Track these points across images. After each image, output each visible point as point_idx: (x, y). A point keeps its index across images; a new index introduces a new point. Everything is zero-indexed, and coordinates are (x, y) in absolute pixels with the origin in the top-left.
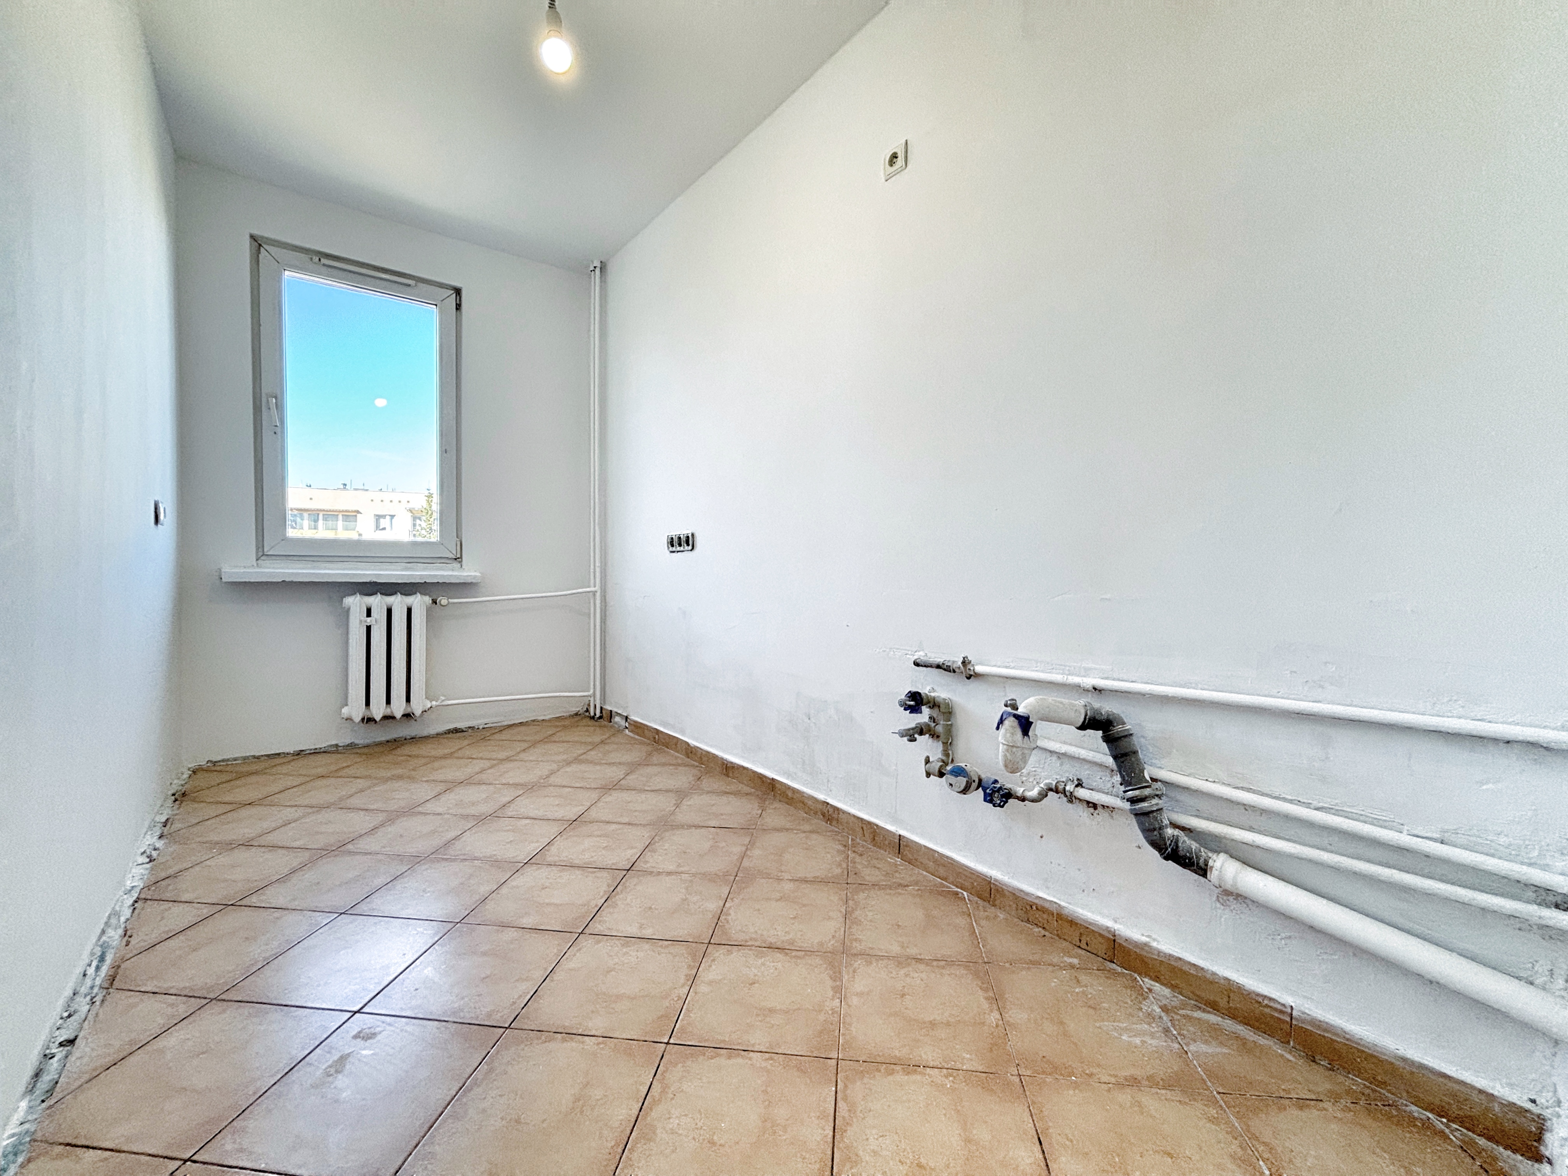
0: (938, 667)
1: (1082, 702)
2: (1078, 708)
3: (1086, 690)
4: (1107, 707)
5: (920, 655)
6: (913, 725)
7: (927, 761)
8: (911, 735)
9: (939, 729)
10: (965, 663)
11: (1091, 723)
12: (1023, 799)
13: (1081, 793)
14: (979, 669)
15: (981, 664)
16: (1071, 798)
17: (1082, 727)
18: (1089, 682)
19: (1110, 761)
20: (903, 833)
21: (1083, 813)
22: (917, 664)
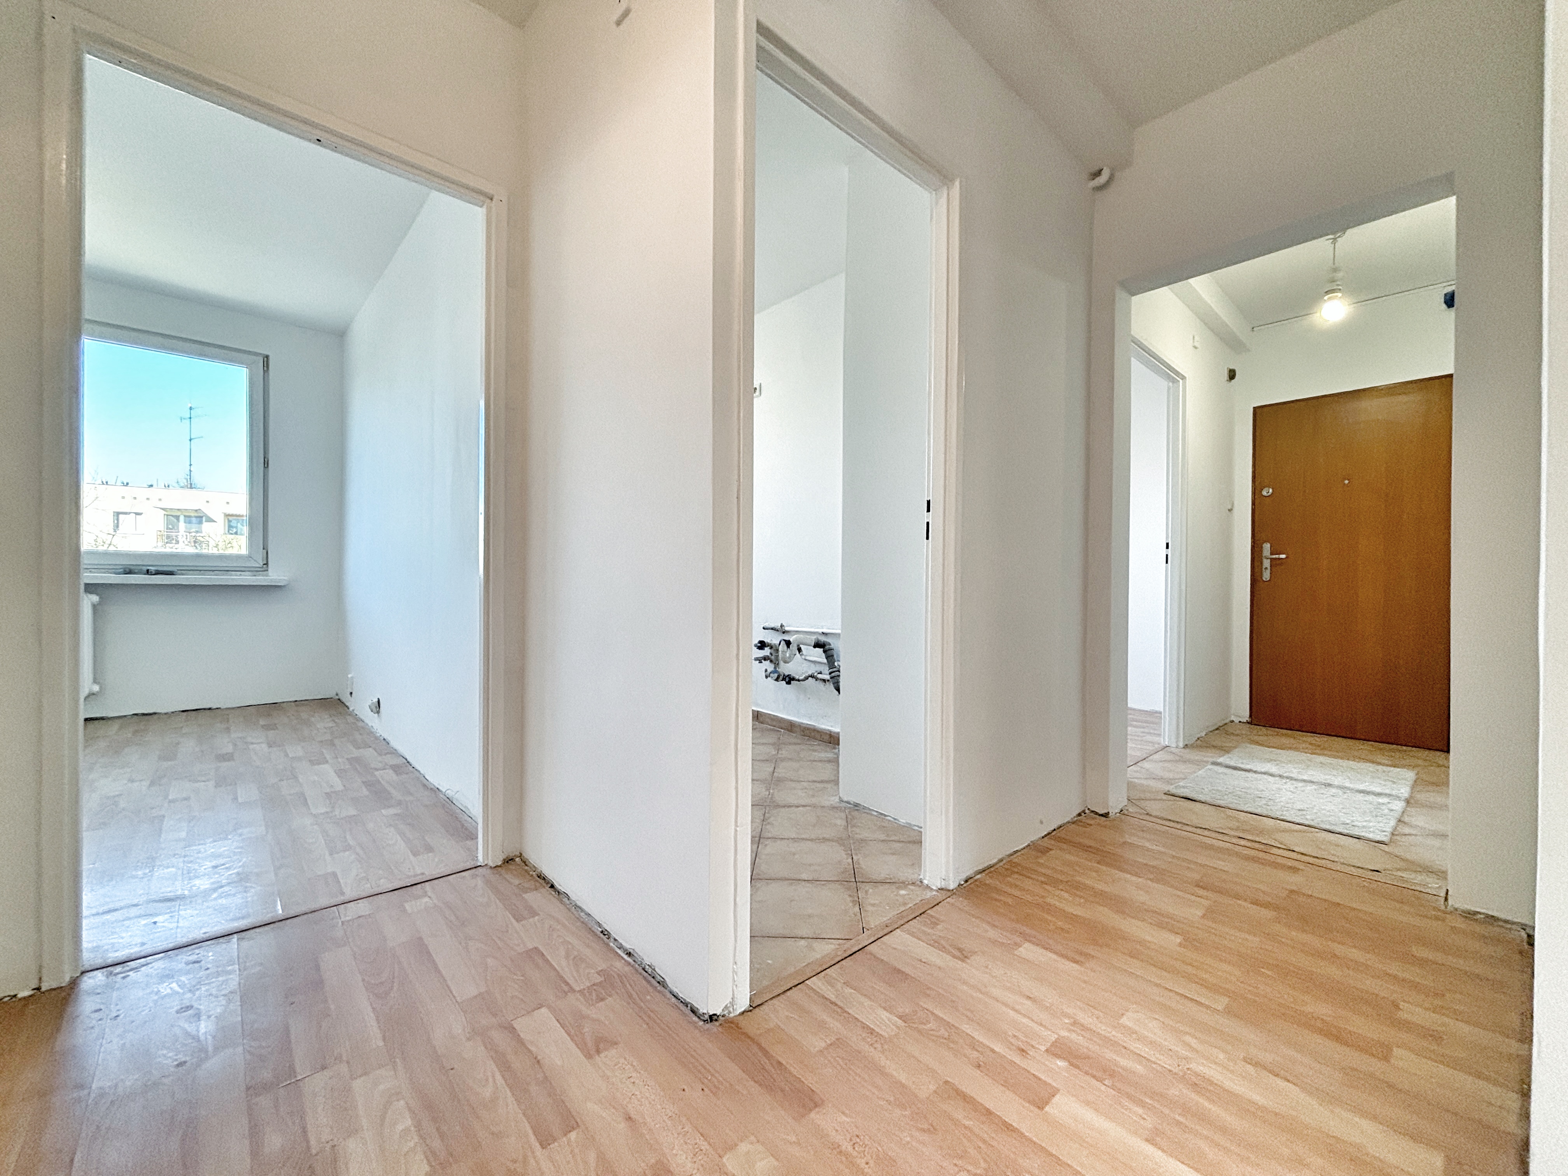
0: (772, 629)
1: (815, 637)
2: (813, 639)
3: (820, 634)
4: (823, 639)
5: (767, 625)
6: (762, 656)
7: (766, 671)
8: (760, 660)
9: (773, 657)
10: (782, 626)
11: (817, 645)
12: (799, 680)
13: (820, 676)
14: (787, 629)
15: (789, 626)
16: (817, 679)
17: (815, 647)
18: (821, 631)
19: (825, 661)
20: (759, 710)
21: (821, 684)
22: (764, 628)
